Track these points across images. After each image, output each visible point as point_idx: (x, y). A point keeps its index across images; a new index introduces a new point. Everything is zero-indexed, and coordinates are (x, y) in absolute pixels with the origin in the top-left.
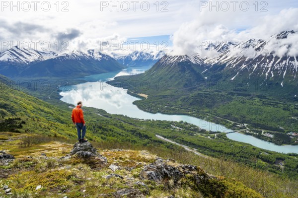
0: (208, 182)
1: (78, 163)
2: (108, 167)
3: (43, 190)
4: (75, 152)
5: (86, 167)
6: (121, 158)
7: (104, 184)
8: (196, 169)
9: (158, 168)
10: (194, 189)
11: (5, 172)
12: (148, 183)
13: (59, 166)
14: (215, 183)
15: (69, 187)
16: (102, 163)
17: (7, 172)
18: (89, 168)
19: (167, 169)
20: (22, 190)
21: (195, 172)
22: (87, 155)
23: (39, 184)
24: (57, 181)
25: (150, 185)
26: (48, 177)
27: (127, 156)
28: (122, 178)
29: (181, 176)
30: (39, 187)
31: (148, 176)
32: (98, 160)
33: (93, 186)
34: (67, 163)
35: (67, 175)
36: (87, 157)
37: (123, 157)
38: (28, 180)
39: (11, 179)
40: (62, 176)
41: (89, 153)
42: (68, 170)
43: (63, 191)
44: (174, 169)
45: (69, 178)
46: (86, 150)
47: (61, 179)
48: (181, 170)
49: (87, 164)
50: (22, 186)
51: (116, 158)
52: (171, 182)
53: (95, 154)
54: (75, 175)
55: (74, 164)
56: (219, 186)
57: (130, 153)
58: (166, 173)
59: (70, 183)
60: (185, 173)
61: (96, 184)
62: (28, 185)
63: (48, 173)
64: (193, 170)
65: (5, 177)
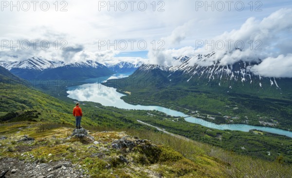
0: (151, 149)
1: (75, 141)
2: (93, 143)
3: (52, 156)
4: (74, 134)
5: (79, 143)
6: (104, 137)
7: (86, 151)
8: (145, 142)
9: (121, 142)
10: (141, 153)
11: (29, 148)
12: (112, 150)
13: (62, 143)
14: (155, 149)
15: (67, 154)
16: (91, 140)
17: (31, 148)
18: (81, 144)
19: (126, 142)
20: (40, 156)
21: (144, 144)
22: (81, 136)
23: (50, 153)
24: (60, 151)
25: (113, 151)
26: (55, 149)
27: (108, 136)
28: (98, 148)
29: (135, 146)
30: (50, 155)
31: (113, 146)
32: (88, 139)
33: (81, 153)
34: (68, 141)
35: (67, 148)
36: (81, 137)
37: (105, 136)
38: (43, 151)
39: (34, 151)
40: (63, 148)
41: (83, 135)
42: (68, 145)
43: (64, 156)
44: (131, 142)
45: (67, 149)
46: (81, 133)
47: (63, 150)
48: (135, 142)
49: (81, 141)
50: (41, 155)
51: (101, 137)
52: (128, 149)
53: (87, 135)
54: (72, 148)
55: (72, 142)
56: (157, 151)
57: (111, 133)
58: (125, 145)
59: (68, 152)
60: (137, 144)
61: (82, 151)
62: (43, 154)
63: (55, 147)
64: (143, 142)
65: (31, 150)
